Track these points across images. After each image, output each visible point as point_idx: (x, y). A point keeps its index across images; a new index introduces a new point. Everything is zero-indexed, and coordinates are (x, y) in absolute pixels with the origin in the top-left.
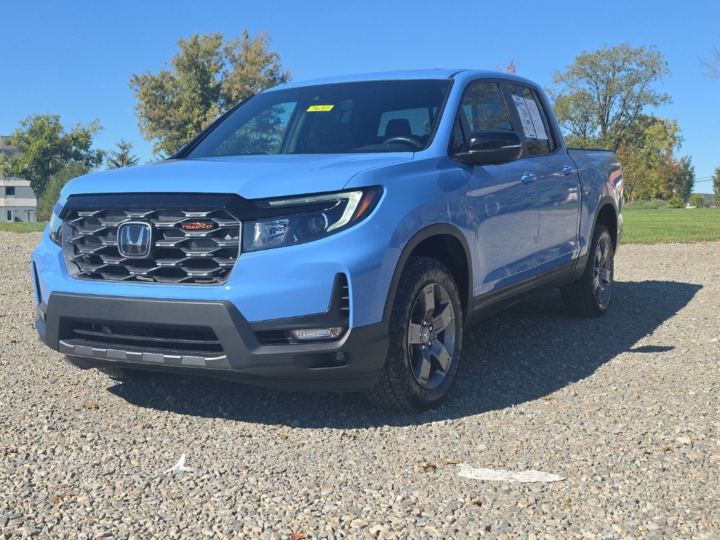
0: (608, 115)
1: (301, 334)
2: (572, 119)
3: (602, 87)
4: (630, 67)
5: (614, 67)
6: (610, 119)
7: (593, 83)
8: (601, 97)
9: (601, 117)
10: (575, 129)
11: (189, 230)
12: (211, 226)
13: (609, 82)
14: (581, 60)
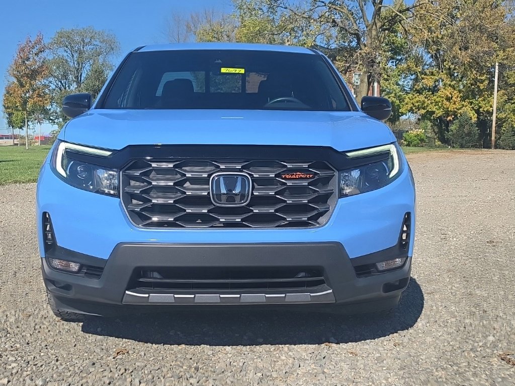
0: (81, 75)
1: (382, 266)
2: (55, 77)
3: (76, 55)
4: (95, 43)
5: (84, 42)
6: (82, 79)
7: (69, 52)
8: (76, 63)
9: (77, 77)
10: (58, 84)
11: (288, 179)
12: (311, 176)
13: (81, 53)
14: (61, 35)
